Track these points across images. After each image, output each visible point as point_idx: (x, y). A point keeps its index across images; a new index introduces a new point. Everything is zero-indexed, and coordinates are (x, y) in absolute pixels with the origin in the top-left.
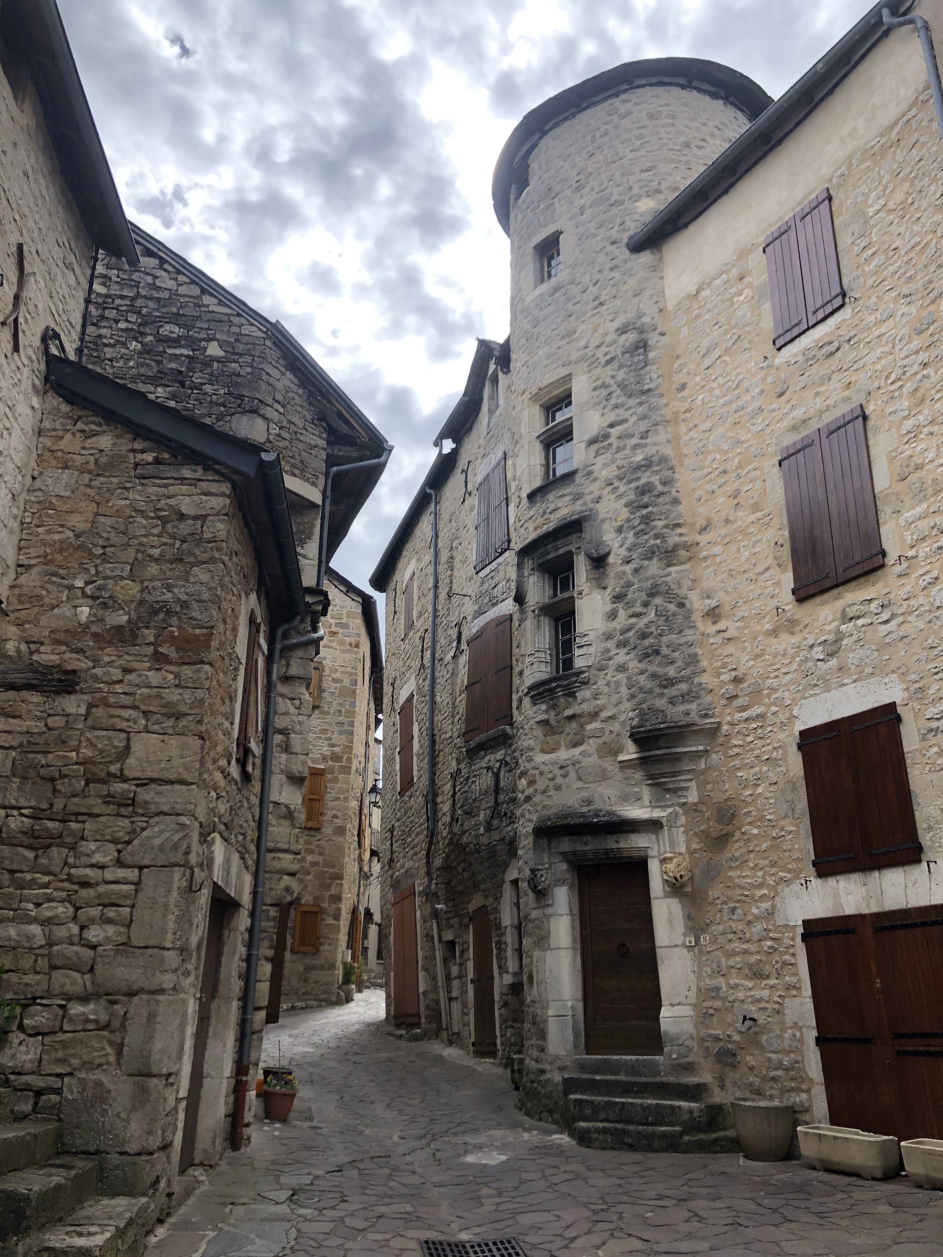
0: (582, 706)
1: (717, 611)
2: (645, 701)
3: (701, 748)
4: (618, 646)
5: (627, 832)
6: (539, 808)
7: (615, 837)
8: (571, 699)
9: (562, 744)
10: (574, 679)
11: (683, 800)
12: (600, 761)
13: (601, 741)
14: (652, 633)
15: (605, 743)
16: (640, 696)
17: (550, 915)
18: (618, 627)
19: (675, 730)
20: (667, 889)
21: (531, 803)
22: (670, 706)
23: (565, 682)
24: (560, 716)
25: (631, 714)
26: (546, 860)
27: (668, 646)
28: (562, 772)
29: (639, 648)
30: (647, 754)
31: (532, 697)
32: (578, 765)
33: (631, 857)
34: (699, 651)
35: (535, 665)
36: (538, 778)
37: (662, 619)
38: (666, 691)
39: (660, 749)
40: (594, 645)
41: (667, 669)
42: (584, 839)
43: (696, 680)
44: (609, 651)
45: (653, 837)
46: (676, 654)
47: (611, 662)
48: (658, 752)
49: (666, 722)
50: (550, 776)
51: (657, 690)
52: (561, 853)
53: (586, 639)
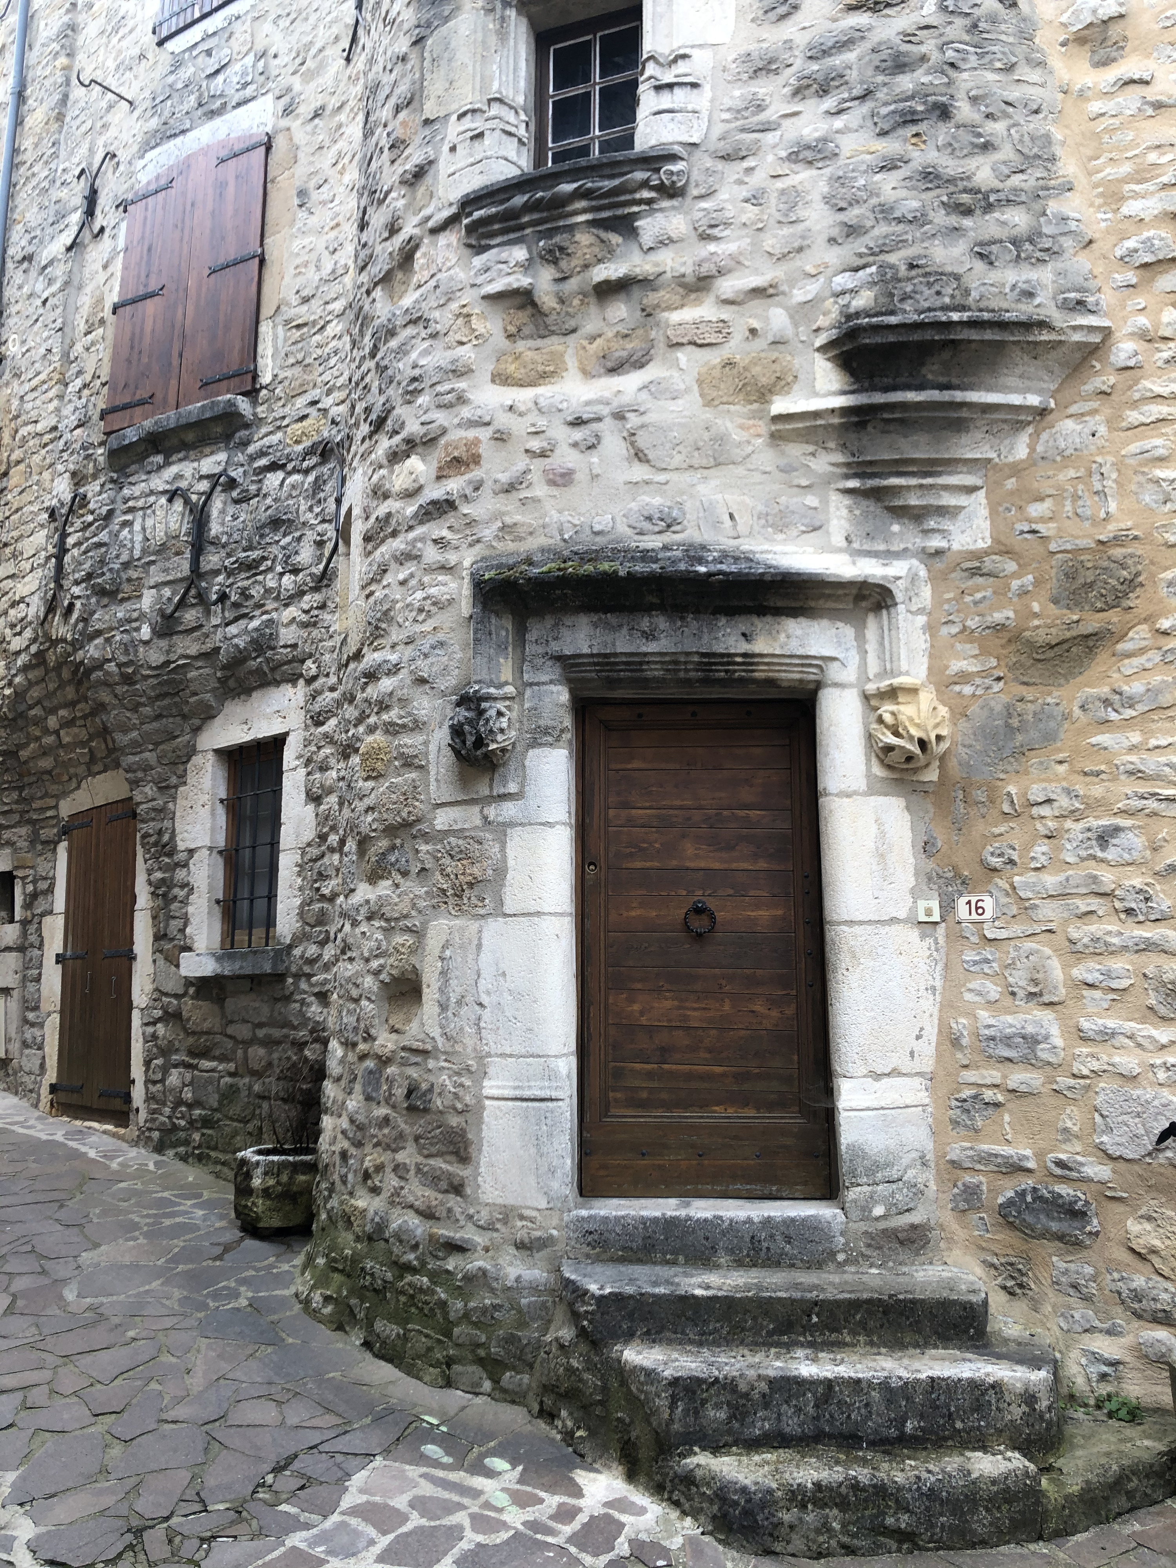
0: (653, 257)
1: (1115, 31)
2: (900, 243)
3: (1034, 400)
4: (798, 92)
5: (779, 612)
6: (488, 533)
7: (742, 624)
8: (615, 239)
9: (571, 362)
10: (640, 175)
11: (936, 542)
12: (708, 415)
13: (714, 357)
14: (924, 58)
15: (729, 364)
16: (882, 229)
17: (512, 824)
18: (802, 40)
19: (989, 335)
20: (878, 771)
21: (451, 519)
22: (979, 266)
23: (608, 184)
24: (573, 284)
25: (844, 281)
26: (506, 672)
27: (974, 100)
28: (578, 434)
29: (881, 95)
30: (879, 398)
31: (471, 229)
32: (633, 420)
33: (771, 683)
34: (1058, 135)
35: (487, 140)
36: (485, 449)
37: (959, 22)
38: (967, 222)
39: (920, 387)
40: (707, 88)
41: (972, 163)
42: (645, 623)
43: (1053, 207)
44: (760, 108)
45: (848, 631)
46: (998, 128)
47: (770, 138)
48: (911, 396)
49: (963, 308)
50: (535, 444)
51: (941, 218)
52: (559, 658)
53: (682, 67)
